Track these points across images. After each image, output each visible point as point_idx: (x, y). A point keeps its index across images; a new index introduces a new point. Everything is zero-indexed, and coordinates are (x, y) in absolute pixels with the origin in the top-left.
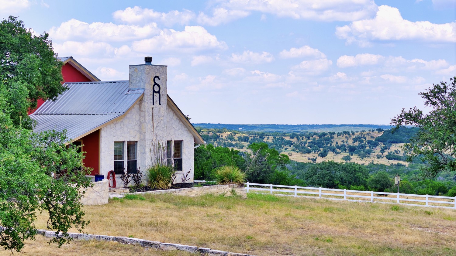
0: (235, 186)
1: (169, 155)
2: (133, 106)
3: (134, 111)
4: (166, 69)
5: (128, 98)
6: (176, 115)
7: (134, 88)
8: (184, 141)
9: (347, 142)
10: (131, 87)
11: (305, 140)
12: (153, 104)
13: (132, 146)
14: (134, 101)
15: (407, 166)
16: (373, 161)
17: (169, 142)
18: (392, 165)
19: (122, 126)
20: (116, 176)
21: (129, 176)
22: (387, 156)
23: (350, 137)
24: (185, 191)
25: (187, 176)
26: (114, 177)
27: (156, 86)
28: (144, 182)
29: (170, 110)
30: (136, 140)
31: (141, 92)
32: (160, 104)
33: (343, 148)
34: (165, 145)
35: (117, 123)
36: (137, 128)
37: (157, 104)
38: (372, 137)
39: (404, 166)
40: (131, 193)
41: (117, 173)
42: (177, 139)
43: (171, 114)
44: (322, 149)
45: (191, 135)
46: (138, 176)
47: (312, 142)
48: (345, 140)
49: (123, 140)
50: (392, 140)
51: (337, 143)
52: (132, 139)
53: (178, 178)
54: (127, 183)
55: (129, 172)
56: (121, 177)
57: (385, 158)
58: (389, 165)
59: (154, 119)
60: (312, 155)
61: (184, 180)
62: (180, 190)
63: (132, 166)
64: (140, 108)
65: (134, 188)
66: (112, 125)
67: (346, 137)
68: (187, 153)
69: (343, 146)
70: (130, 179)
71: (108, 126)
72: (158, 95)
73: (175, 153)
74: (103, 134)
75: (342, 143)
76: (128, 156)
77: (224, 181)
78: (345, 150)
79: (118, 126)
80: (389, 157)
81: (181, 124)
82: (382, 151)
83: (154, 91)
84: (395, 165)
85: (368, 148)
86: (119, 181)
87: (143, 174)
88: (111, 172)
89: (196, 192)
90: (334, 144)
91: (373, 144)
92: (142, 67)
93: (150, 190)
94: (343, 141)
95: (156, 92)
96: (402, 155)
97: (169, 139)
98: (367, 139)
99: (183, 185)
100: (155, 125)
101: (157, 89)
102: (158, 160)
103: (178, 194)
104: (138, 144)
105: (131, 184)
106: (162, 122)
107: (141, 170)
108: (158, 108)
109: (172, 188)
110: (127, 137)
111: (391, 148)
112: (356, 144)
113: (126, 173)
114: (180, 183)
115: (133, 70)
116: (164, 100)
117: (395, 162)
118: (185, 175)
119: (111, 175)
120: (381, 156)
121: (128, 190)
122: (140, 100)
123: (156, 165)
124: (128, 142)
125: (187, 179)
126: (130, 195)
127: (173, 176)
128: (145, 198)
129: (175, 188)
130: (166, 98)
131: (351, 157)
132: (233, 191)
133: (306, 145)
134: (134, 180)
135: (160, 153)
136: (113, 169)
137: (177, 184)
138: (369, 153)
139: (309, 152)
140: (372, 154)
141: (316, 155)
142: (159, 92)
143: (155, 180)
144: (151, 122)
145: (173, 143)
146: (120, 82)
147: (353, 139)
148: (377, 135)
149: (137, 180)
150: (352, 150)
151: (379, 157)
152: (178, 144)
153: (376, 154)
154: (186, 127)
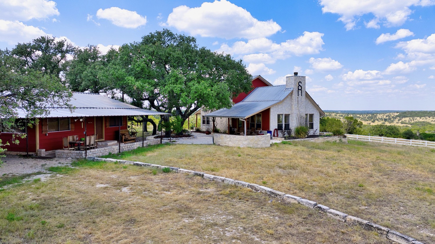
0: (342, 137)
1: (306, 121)
2: (287, 97)
3: (288, 99)
4: (305, 78)
5: (285, 93)
6: (310, 101)
7: (289, 88)
8: (315, 114)
9: (383, 117)
10: (287, 88)
11: (365, 116)
12: (298, 96)
13: (287, 116)
14: (288, 94)
15: (410, 127)
16: (395, 125)
17: (306, 115)
18: (403, 126)
19: (282, 106)
20: (278, 131)
21: (285, 132)
22: (401, 123)
23: (385, 115)
24: (315, 139)
25: (316, 131)
26: (277, 132)
27: (300, 87)
28: (293, 134)
29: (307, 99)
30: (289, 114)
31: (292, 89)
32: (302, 96)
33: (382, 119)
34: (304, 116)
35: (279, 105)
36: (289, 107)
37: (300, 96)
38: (394, 115)
39: (409, 126)
40: (285, 140)
41: (279, 130)
42: (311, 113)
43: (308, 100)
44: (373, 120)
45: (318, 111)
46: (290, 132)
47: (368, 117)
48: (383, 116)
49: (282, 114)
50: (403, 116)
51: (379, 117)
52: (287, 113)
53: (311, 132)
54: (284, 135)
55: (285, 129)
56: (281, 132)
57: (400, 123)
58: (402, 126)
59: (299, 103)
60: (369, 122)
61: (314, 134)
62: (312, 139)
63: (287, 126)
64: (291, 98)
65: (288, 137)
66: (276, 106)
67: (383, 115)
68: (316, 120)
69: (382, 118)
70: (285, 133)
71: (274, 106)
72: (301, 91)
73: (310, 120)
74: (272, 111)
75: (381, 117)
76: (285, 122)
77: (335, 134)
78: (383, 120)
79: (280, 107)
80: (402, 123)
81: (313, 106)
82: (399, 120)
83: (299, 89)
84: (405, 126)
85: (392, 119)
86: (280, 134)
87: (292, 130)
88: (276, 129)
89: (320, 140)
90: (378, 118)
91: (395, 118)
92: (292, 77)
93: (295, 139)
94: (382, 117)
95: (300, 90)
96: (408, 122)
97: (307, 113)
98: (392, 116)
99: (314, 136)
100: (299, 106)
101: (300, 88)
102: (301, 124)
103: (310, 141)
104: (290, 116)
105: (286, 135)
106: (303, 105)
107: (292, 129)
108: (301, 98)
109: (307, 138)
110: (285, 112)
111: (402, 119)
112: (387, 118)
113: (283, 129)
114: (312, 135)
115: (288, 79)
116: (304, 94)
117: (405, 125)
118: (315, 131)
119: (276, 131)
120: (398, 123)
121: (284, 139)
122: (291, 94)
123: (299, 126)
124: (285, 114)
125: (316, 133)
126: (284, 142)
127: (309, 131)
128: (292, 143)
129: (309, 138)
130: (305, 93)
131: (385, 123)
132: (340, 140)
133: (366, 118)
134: (288, 133)
135: (302, 120)
136: (277, 128)
137: (311, 135)
138: (393, 121)
139: (368, 121)
140: (394, 122)
141: (370, 122)
142: (301, 90)
143: (298, 133)
144: (297, 105)
145: (309, 115)
146: (282, 86)
147: (386, 116)
148: (396, 114)
149: (289, 133)
150: (385, 120)
151: (397, 123)
152: (311, 116)
153: (396, 122)
154: (316, 107)
